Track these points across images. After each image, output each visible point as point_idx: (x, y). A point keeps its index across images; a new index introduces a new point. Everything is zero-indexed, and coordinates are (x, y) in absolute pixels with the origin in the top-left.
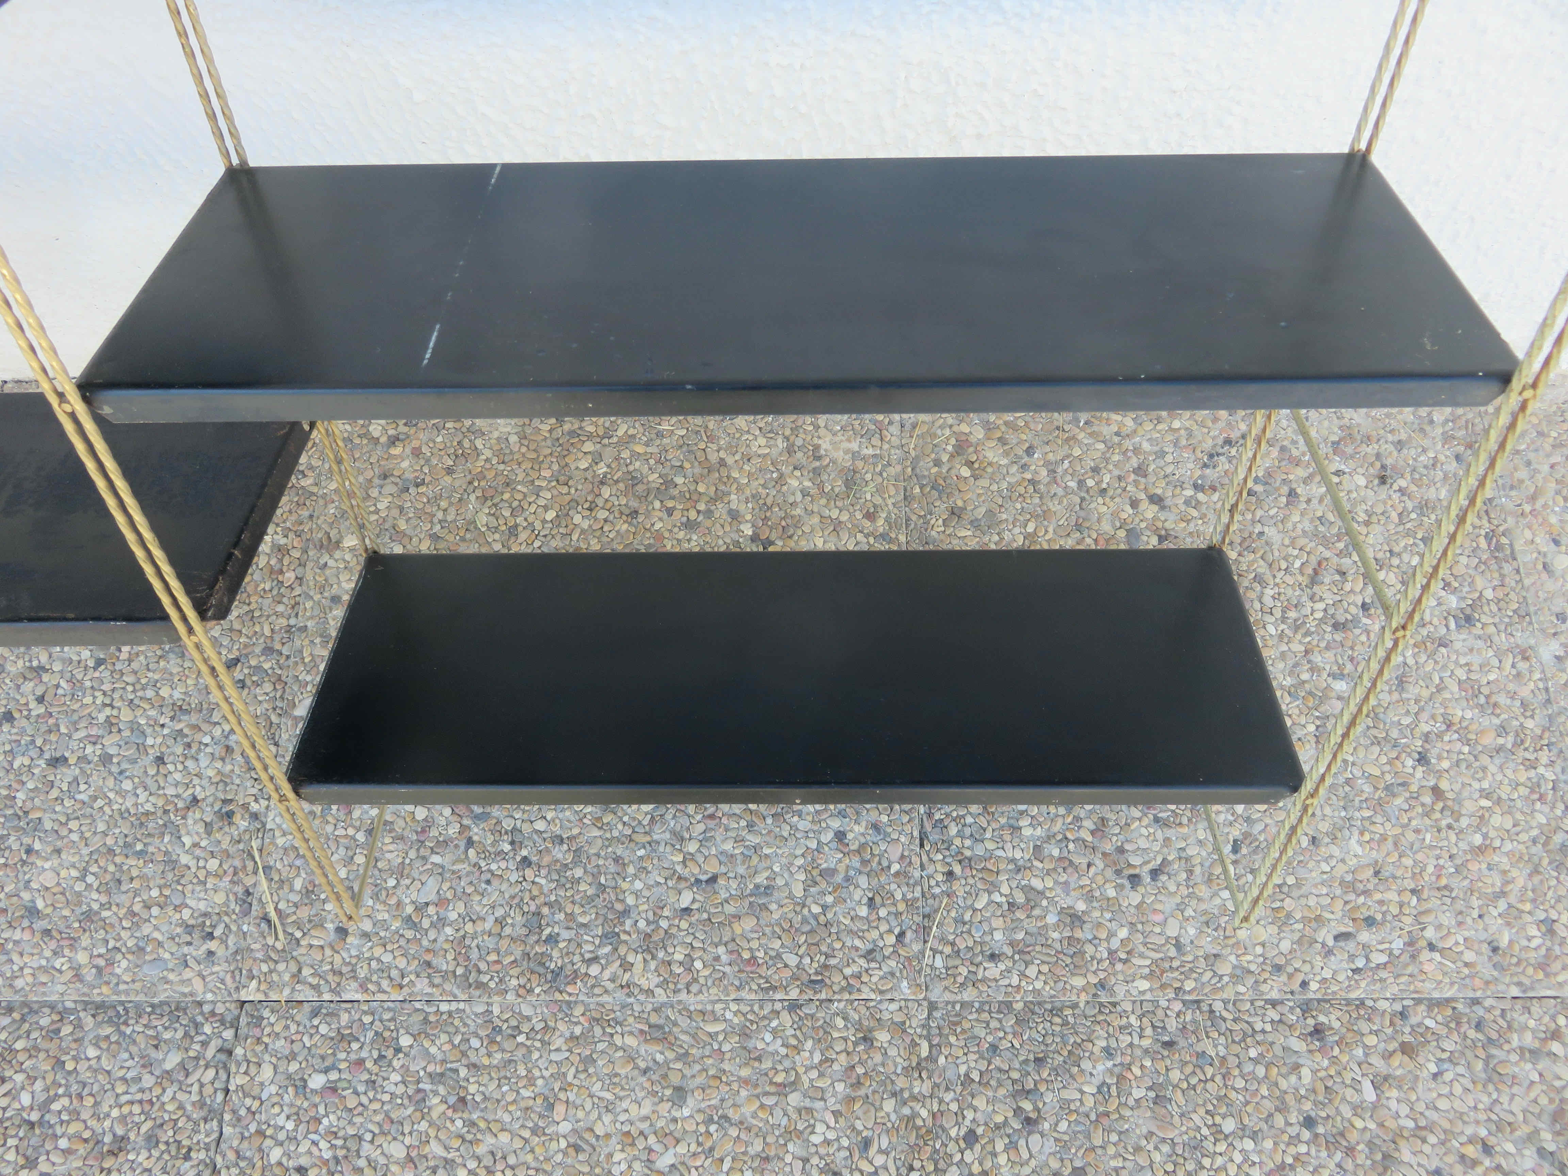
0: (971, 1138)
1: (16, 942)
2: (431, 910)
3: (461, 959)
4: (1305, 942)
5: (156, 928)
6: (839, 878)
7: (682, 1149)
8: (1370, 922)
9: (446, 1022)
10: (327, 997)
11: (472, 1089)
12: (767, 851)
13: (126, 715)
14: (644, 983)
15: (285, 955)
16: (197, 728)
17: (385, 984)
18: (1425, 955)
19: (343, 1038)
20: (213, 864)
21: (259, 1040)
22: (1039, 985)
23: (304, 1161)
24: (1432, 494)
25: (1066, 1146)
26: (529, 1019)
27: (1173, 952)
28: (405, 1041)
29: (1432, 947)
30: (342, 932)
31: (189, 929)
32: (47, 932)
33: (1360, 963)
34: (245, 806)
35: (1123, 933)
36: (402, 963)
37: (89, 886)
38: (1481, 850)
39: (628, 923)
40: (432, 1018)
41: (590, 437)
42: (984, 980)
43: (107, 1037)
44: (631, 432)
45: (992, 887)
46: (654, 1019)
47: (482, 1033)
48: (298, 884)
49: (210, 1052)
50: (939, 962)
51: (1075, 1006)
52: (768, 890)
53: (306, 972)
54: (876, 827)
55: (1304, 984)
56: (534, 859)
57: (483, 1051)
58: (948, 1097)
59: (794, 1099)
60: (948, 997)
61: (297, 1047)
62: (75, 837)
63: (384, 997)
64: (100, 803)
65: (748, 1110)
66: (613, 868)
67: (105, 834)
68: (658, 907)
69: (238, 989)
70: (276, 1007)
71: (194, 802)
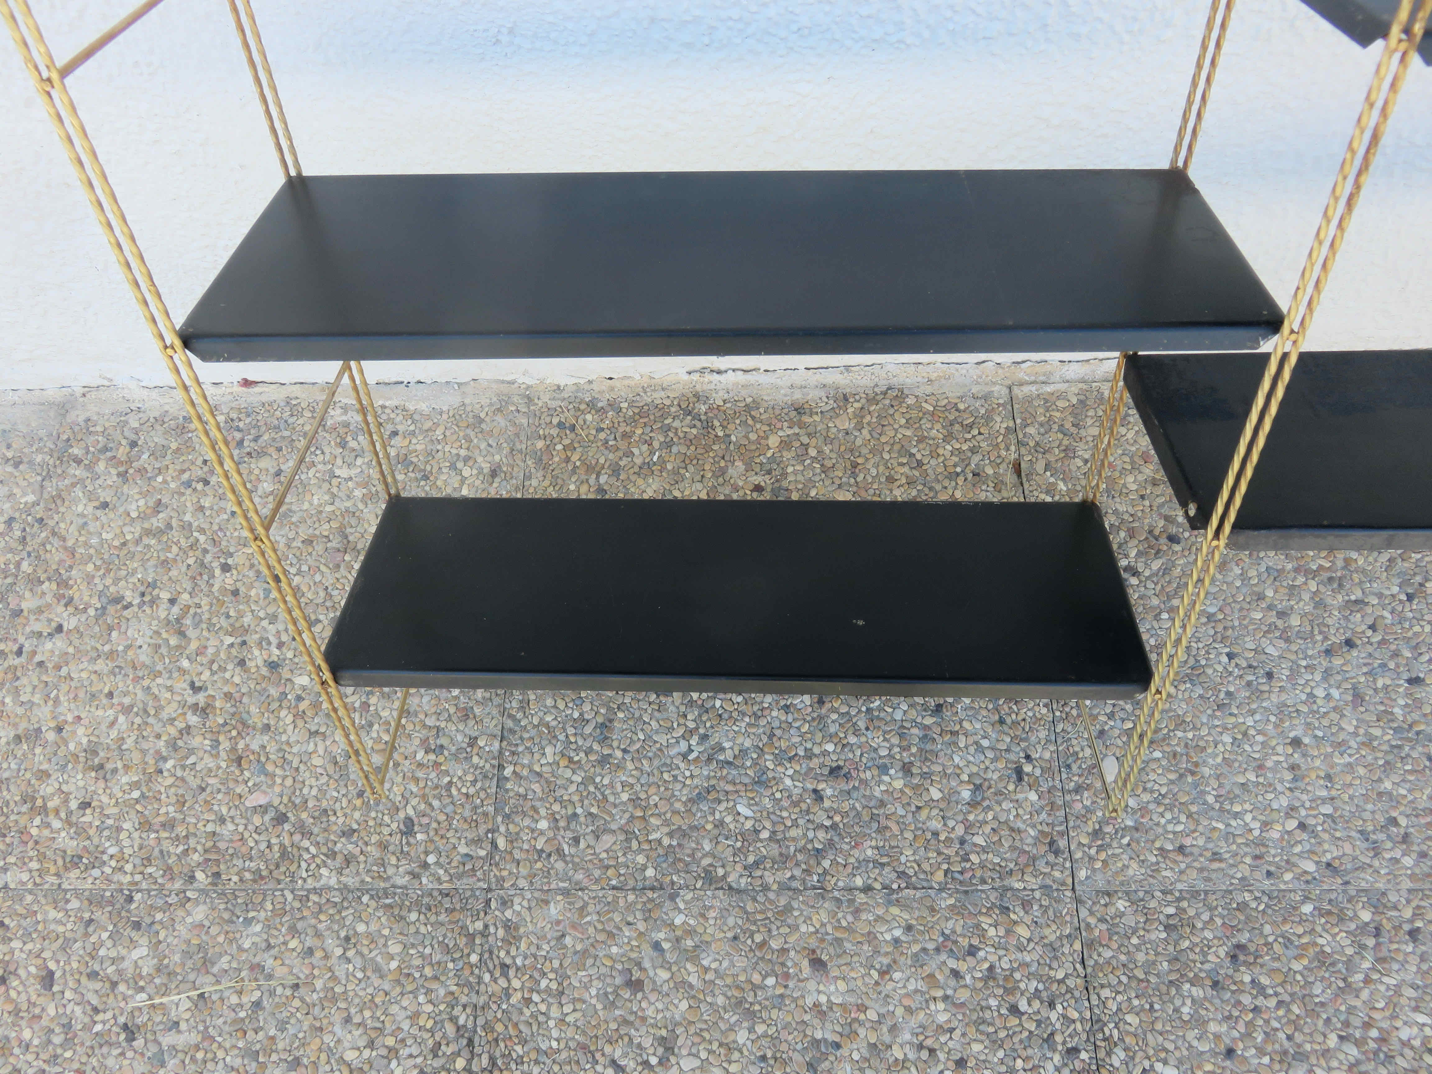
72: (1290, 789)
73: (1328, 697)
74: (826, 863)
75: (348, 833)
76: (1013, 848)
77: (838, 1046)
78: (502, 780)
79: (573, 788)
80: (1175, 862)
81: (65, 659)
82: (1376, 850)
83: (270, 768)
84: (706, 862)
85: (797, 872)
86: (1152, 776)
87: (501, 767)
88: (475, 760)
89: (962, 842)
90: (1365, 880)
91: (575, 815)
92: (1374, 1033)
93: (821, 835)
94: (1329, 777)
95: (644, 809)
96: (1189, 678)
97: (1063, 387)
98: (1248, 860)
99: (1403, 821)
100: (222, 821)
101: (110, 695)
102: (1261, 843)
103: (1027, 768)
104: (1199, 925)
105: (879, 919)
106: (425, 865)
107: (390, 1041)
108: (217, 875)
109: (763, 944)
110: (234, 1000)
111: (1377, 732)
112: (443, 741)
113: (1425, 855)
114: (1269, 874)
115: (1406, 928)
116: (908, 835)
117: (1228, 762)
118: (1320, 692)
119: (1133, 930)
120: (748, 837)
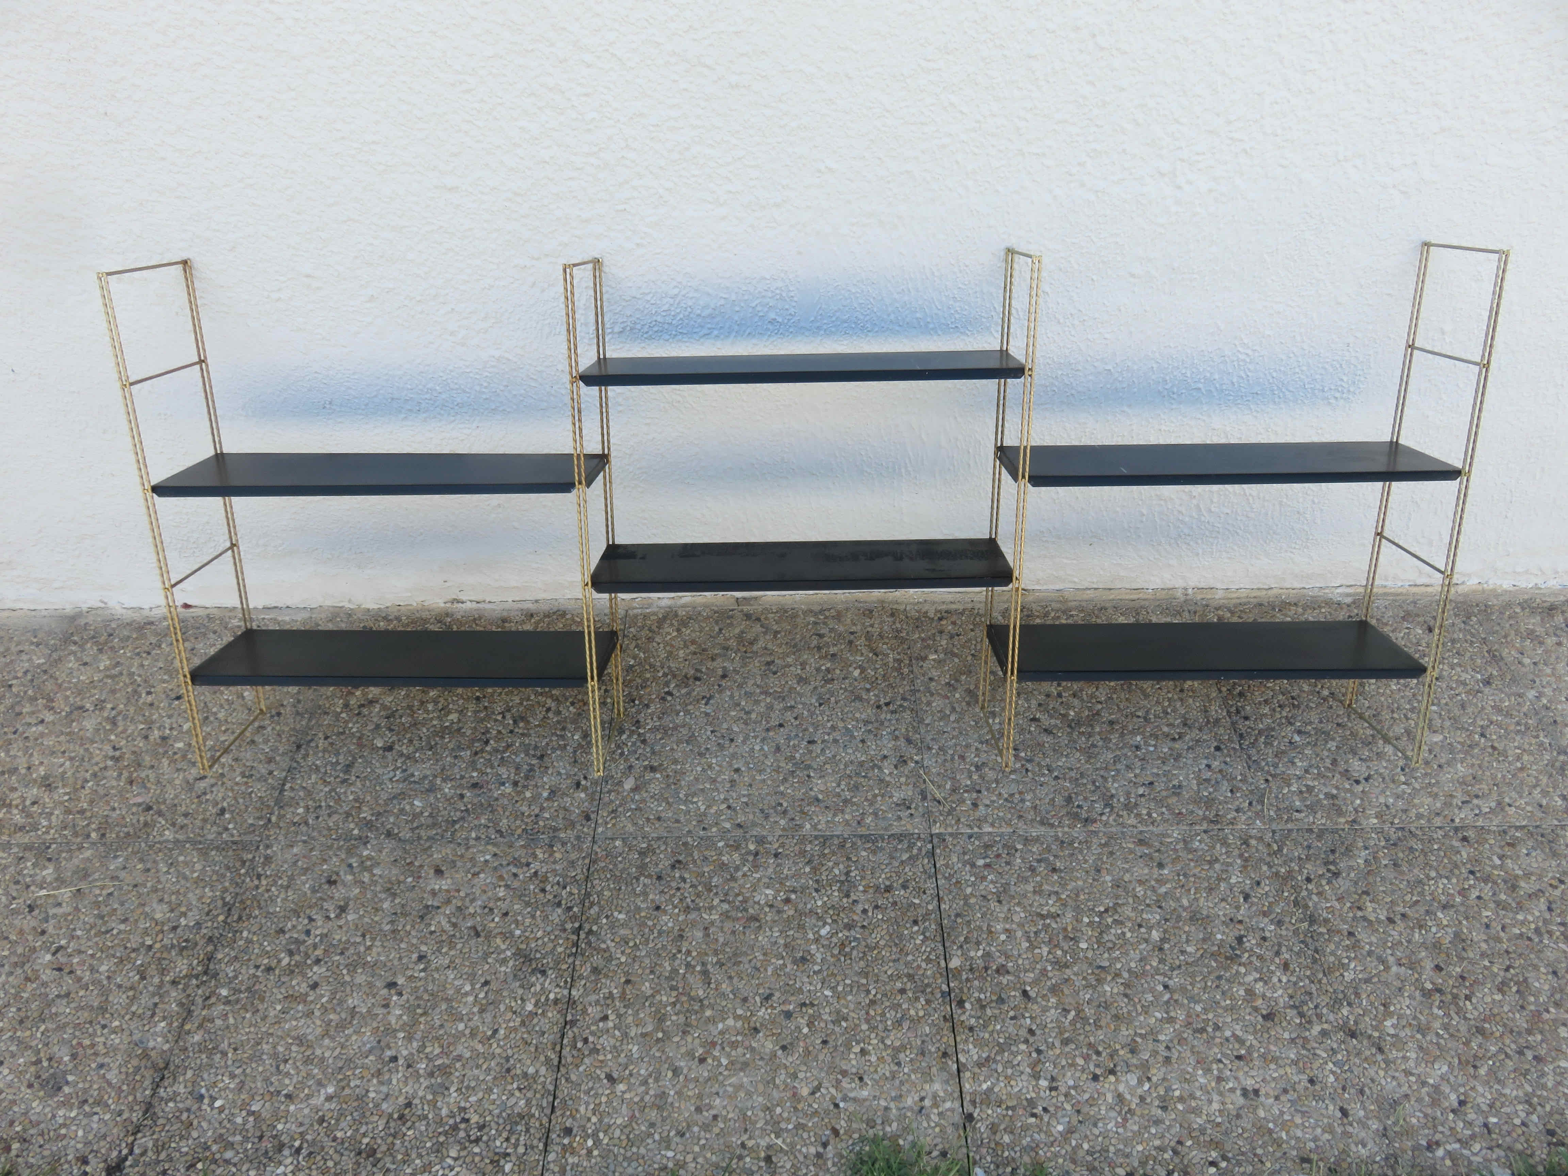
0: (1309, 880)
1: (813, 812)
2: (1017, 796)
3: (1037, 814)
4: (1447, 804)
5: (881, 805)
6: (1213, 782)
7: (1169, 886)
8: (1477, 797)
9: (1037, 840)
10: (976, 830)
11: (1058, 864)
12: (1175, 772)
13: (841, 725)
14: (1130, 823)
15: (949, 813)
16: (878, 729)
17: (1003, 824)
18: (1507, 808)
19: (987, 847)
20: (902, 780)
21: (946, 847)
22: (1323, 821)
23: (983, 893)
24: (1456, 636)
25: (1356, 883)
26: (1077, 838)
27: (1384, 808)
28: (1019, 847)
29: (1510, 805)
30: (975, 805)
31: (897, 805)
32: (827, 807)
33: (1477, 812)
34: (912, 758)
35: (1358, 802)
36: (1009, 816)
37: (843, 790)
38: (1522, 769)
39: (1115, 800)
40: (1030, 838)
41: (1038, 617)
42: (1297, 820)
43: (869, 848)
44: (1057, 615)
45: (1289, 785)
46: (1139, 837)
47: (1056, 843)
48: (948, 787)
49: (923, 852)
50: (1272, 813)
51: (1343, 830)
52: (1180, 787)
53: (962, 820)
54: (1226, 763)
55: (1452, 821)
56: (1061, 776)
57: (1059, 850)
58: (1293, 865)
59: (1217, 866)
60: (1280, 827)
61: (966, 850)
62: (830, 771)
63: (1004, 830)
64: (838, 758)
65: (1196, 871)
66: (1100, 779)
67: (845, 769)
68: (1128, 794)
69: (930, 828)
70: (951, 835)
71: (885, 757)
72: (727, 791)
73: (762, 749)
74: (457, 827)
75: (186, 815)
76: (563, 818)
77: (438, 908)
78: (282, 791)
79: (323, 794)
80: (654, 824)
81: (42, 735)
82: (767, 817)
83: (148, 785)
84: (389, 827)
85: (439, 831)
86: (652, 786)
87: (284, 785)
88: (270, 781)
89: (537, 816)
90: (756, 831)
91: (320, 806)
92: (740, 898)
93: (458, 814)
94: (750, 785)
95: (361, 803)
96: (688, 742)
97: (656, 610)
98: (694, 823)
99: (785, 804)
100: (114, 809)
101: (64, 752)
102: (705, 814)
103: (583, 782)
104: (658, 851)
105: (480, 851)
106: (227, 829)
107: (183, 909)
108: (103, 835)
109: (411, 863)
110: (98, 892)
111: (783, 764)
112: (253, 772)
113: (793, 819)
114: (704, 829)
115: (773, 852)
116: (507, 813)
117: (697, 779)
118: (757, 748)
119: (621, 854)
120: (416, 816)
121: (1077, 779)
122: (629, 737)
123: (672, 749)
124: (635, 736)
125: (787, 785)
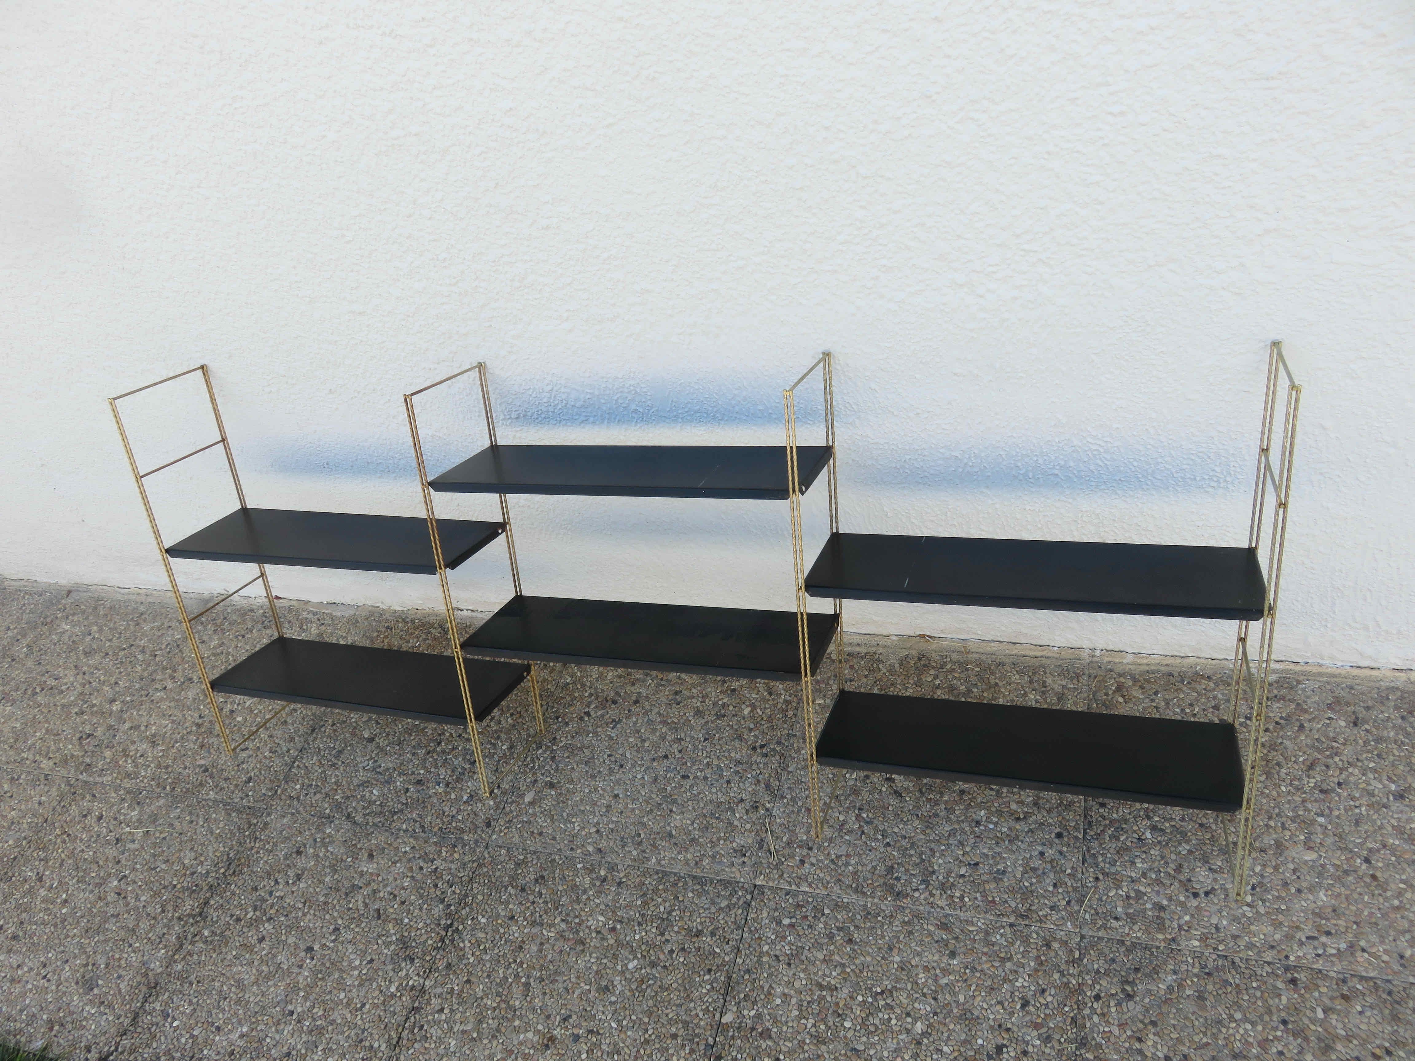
0: (1097, 997)
1: (663, 846)
2: (843, 858)
3: (855, 880)
4: (1289, 937)
5: (721, 849)
6: (1040, 872)
7: (952, 977)
8: (1328, 933)
9: (846, 907)
10: (794, 887)
11: (856, 936)
12: (1005, 855)
13: (715, 762)
14: (939, 903)
15: (777, 867)
16: (745, 770)
17: (820, 885)
18: (1359, 954)
19: (798, 906)
20: (748, 826)
21: (762, 901)
22: (1139, 934)
23: (778, 953)
24: (1385, 734)
25: (1147, 1010)
26: (884, 911)
27: (1213, 931)
28: (827, 911)
29: (1363, 950)
30: (802, 862)
31: (735, 851)
32: (676, 844)
33: (1320, 952)
34: (764, 805)
35: (1187, 918)
36: (828, 878)
37: (695, 829)
38: (1398, 908)
39: (934, 877)
40: (840, 904)
41: (933, 667)
42: (1111, 928)
43: (697, 890)
44: (953, 667)
45: (1119, 887)
46: (943, 920)
47: (862, 914)
48: (784, 839)
49: (741, 903)
50: (1087, 916)
51: (1158, 948)
52: (1004, 872)
53: (785, 875)
54: (1061, 853)
55: (1287, 957)
56: (892, 844)
57: (862, 921)
58: (1087, 977)
59: (1008, 965)
60: (1091, 933)
61: (778, 906)
62: (690, 808)
63: (819, 892)
64: (702, 795)
65: (986, 966)
66: (928, 852)
67: (703, 808)
68: (949, 872)
69: (755, 879)
70: (771, 889)
71: (742, 800)
72: (602, 816)
73: (643, 778)
74: (395, 817)
75: (226, 779)
76: (471, 822)
77: (361, 888)
78: (292, 767)
79: (316, 774)
80: (535, 838)
81: (162, 699)
82: (624, 846)
83: (212, 750)
84: (349, 810)
85: (382, 819)
86: (546, 801)
87: (294, 762)
88: (286, 758)
89: (453, 817)
90: (611, 858)
91: (312, 785)
92: (577, 920)
93: (400, 806)
94: (622, 812)
95: (338, 786)
96: (587, 763)
98: (566, 842)
99: (642, 836)
100: (185, 768)
101: (170, 715)
102: (576, 836)
104: (530, 865)
105: (404, 842)
106: (247, 796)
107: (202, 859)
108: (174, 788)
109: (355, 845)
110: (158, 835)
111: (654, 796)
112: (278, 749)
113: (644, 851)
114: (572, 849)
115: (618, 880)
116: (433, 811)
117: (582, 800)
118: (639, 776)
119: (502, 862)
120: (371, 803)
121: (907, 849)
122: (544, 752)
123: (573, 768)
124: (548, 753)
125: (650, 817)
